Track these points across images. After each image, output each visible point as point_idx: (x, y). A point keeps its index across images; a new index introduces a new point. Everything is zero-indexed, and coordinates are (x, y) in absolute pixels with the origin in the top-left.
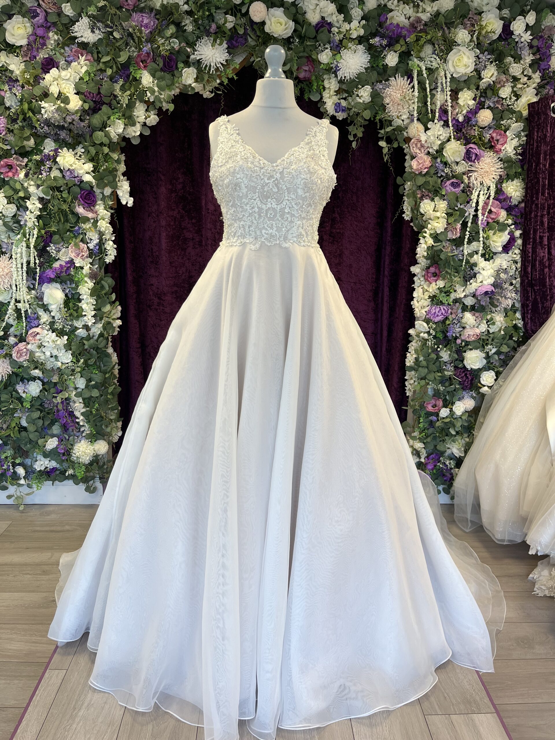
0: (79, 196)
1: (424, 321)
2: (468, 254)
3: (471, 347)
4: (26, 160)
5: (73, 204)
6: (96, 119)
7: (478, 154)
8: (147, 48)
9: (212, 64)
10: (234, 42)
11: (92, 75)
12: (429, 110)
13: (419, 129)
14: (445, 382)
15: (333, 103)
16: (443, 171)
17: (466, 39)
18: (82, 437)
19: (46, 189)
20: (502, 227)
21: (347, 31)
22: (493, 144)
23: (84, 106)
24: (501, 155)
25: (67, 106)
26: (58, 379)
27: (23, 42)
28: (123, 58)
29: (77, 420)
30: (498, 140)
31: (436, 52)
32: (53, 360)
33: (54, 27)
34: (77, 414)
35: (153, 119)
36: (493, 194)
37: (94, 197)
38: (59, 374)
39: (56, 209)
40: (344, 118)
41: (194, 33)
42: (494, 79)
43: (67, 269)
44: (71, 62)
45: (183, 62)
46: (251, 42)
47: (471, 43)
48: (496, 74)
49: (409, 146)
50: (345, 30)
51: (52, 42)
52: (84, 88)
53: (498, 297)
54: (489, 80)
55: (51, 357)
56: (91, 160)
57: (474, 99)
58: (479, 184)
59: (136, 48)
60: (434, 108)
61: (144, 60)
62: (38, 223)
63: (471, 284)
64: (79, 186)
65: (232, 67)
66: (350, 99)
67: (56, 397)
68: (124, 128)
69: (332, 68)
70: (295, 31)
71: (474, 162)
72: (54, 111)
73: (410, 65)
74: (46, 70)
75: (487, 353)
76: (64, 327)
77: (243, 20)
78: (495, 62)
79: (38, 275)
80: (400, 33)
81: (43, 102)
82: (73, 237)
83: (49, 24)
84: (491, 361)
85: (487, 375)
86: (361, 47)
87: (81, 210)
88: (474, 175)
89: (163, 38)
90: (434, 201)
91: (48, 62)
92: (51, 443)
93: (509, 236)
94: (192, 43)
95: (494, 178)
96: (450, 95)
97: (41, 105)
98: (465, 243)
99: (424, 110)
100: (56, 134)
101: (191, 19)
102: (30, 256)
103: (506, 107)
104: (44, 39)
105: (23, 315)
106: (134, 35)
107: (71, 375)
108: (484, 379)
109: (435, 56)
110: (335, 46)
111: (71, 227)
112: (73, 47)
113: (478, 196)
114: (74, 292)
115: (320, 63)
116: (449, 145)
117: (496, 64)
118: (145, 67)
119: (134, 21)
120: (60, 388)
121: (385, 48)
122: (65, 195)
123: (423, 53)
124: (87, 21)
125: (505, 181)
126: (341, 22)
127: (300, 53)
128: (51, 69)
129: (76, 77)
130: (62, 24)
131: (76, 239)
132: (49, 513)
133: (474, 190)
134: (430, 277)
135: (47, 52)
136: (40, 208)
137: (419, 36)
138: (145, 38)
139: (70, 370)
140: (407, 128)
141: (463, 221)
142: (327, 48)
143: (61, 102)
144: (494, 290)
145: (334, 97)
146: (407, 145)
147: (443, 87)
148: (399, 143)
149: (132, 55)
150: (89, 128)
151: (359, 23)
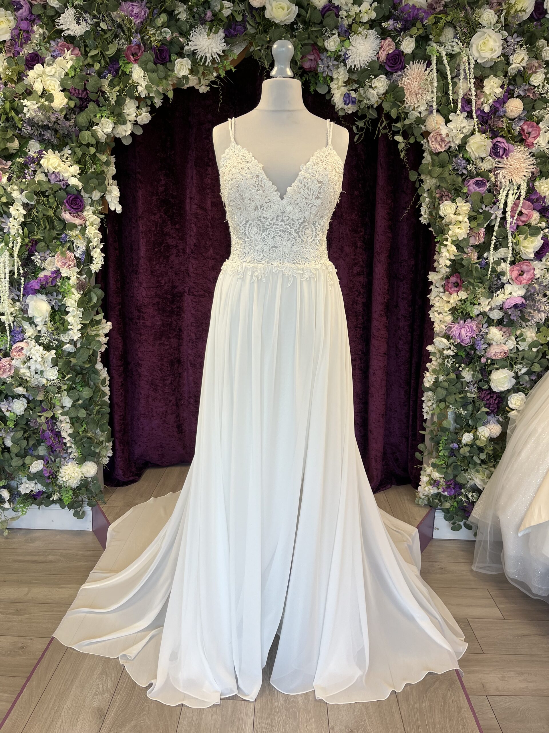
0: (65, 201)
1: (443, 337)
2: (495, 262)
3: (497, 367)
4: (9, 163)
5: (58, 210)
6: (82, 118)
7: (507, 148)
8: (136, 39)
9: (208, 55)
10: (232, 31)
11: (78, 70)
12: (451, 99)
13: (439, 122)
14: (468, 405)
15: (341, 94)
16: (465, 168)
17: (492, 20)
18: (69, 458)
19: (29, 194)
20: (535, 231)
21: (357, 14)
22: (523, 137)
23: (69, 104)
24: (534, 150)
25: (52, 105)
26: (43, 396)
27: (7, 37)
28: (111, 51)
29: (64, 441)
30: (529, 133)
31: (458, 35)
32: (36, 376)
33: (39, 19)
34: (64, 434)
35: (145, 117)
36: (523, 194)
37: (81, 201)
38: (45, 392)
39: (40, 215)
40: (354, 111)
41: (188, 22)
42: (524, 64)
43: (53, 280)
44: (57, 57)
45: (177, 54)
46: (251, 30)
47: (498, 25)
48: (526, 58)
49: (428, 141)
50: (354, 13)
51: (37, 36)
52: (70, 84)
53: (529, 310)
54: (518, 65)
55: (36, 373)
56: (78, 162)
57: (502, 87)
58: (508, 183)
59: (127, 40)
60: (455, 98)
61: (135, 53)
62: (23, 230)
63: (498, 295)
64: (65, 190)
65: (231, 59)
66: (361, 90)
67: (40, 416)
68: (114, 127)
69: (341, 55)
70: (299, 15)
71: (502, 157)
72: (37, 109)
73: (428, 51)
74: (31, 66)
75: (516, 373)
76: (50, 341)
77: (242, 7)
78: (526, 45)
79: (22, 286)
80: (417, 15)
81: (25, 100)
82: (59, 245)
83: (33, 17)
84: (521, 383)
85: (516, 397)
86: (373, 33)
87: (67, 216)
88: (501, 172)
89: (154, 28)
90: (455, 202)
91: (33, 58)
92: (36, 465)
93: (543, 241)
94: (185, 33)
95: (525, 176)
96: (474, 83)
97: (23, 103)
98: (492, 249)
99: (444, 100)
100: (40, 134)
101: (185, 6)
102: (13, 265)
103: (538, 96)
104: (28, 32)
105: (7, 328)
106: (124, 26)
107: (58, 393)
108: (513, 402)
109: (457, 40)
110: (343, 31)
111: (58, 235)
112: (59, 40)
113: (507, 196)
114: (60, 304)
115: (327, 51)
116: (472, 139)
117: (527, 47)
118: (136, 60)
119: (124, 11)
120: (45, 408)
121: (400, 32)
122: (51, 200)
123: (443, 36)
124: (73, 13)
125: (538, 179)
126: (350, 5)
127: (304, 40)
128: (35, 65)
129: (61, 73)
130: (48, 17)
131: (63, 247)
132: (33, 540)
133: (502, 189)
134: (451, 288)
135: (32, 47)
136: (24, 215)
137: (439, 17)
138: (135, 28)
139: (56, 387)
140: (425, 121)
141: (488, 225)
142: (334, 34)
143: (46, 100)
144: (524, 303)
145: (343, 88)
146: (425, 140)
147: (466, 75)
148: (416, 138)
149: (121, 48)
150: (75, 127)
151: (371, 5)
